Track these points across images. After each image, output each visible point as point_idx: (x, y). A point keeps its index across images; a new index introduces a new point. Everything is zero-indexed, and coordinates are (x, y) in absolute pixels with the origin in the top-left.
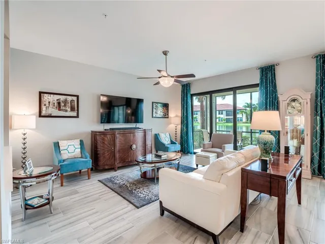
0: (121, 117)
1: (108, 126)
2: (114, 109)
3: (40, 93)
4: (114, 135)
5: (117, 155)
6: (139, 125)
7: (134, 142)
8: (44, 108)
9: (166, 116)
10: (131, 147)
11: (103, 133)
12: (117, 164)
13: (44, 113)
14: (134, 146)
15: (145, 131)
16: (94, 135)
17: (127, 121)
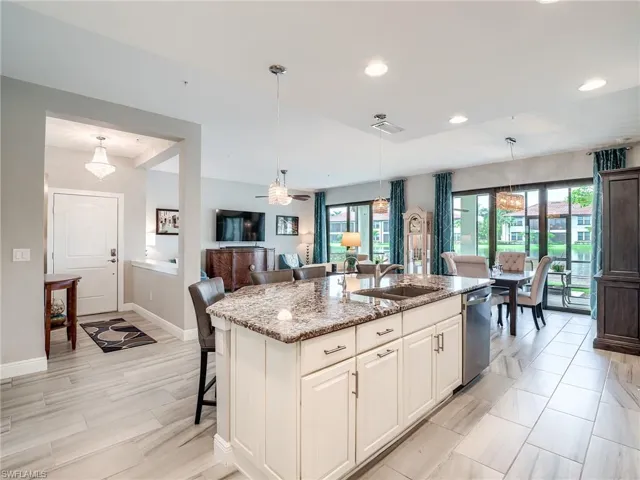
0: (237, 233)
1: (224, 245)
2: (226, 221)
3: (158, 210)
4: (231, 253)
5: (234, 275)
6: (260, 244)
7: (253, 262)
8: (161, 225)
9: (296, 232)
10: (249, 267)
11: (220, 251)
12: (234, 286)
13: (160, 230)
14: (253, 267)
15: (265, 251)
16: (209, 253)
17: (245, 238)
